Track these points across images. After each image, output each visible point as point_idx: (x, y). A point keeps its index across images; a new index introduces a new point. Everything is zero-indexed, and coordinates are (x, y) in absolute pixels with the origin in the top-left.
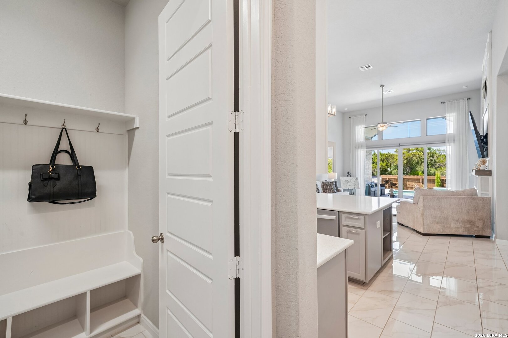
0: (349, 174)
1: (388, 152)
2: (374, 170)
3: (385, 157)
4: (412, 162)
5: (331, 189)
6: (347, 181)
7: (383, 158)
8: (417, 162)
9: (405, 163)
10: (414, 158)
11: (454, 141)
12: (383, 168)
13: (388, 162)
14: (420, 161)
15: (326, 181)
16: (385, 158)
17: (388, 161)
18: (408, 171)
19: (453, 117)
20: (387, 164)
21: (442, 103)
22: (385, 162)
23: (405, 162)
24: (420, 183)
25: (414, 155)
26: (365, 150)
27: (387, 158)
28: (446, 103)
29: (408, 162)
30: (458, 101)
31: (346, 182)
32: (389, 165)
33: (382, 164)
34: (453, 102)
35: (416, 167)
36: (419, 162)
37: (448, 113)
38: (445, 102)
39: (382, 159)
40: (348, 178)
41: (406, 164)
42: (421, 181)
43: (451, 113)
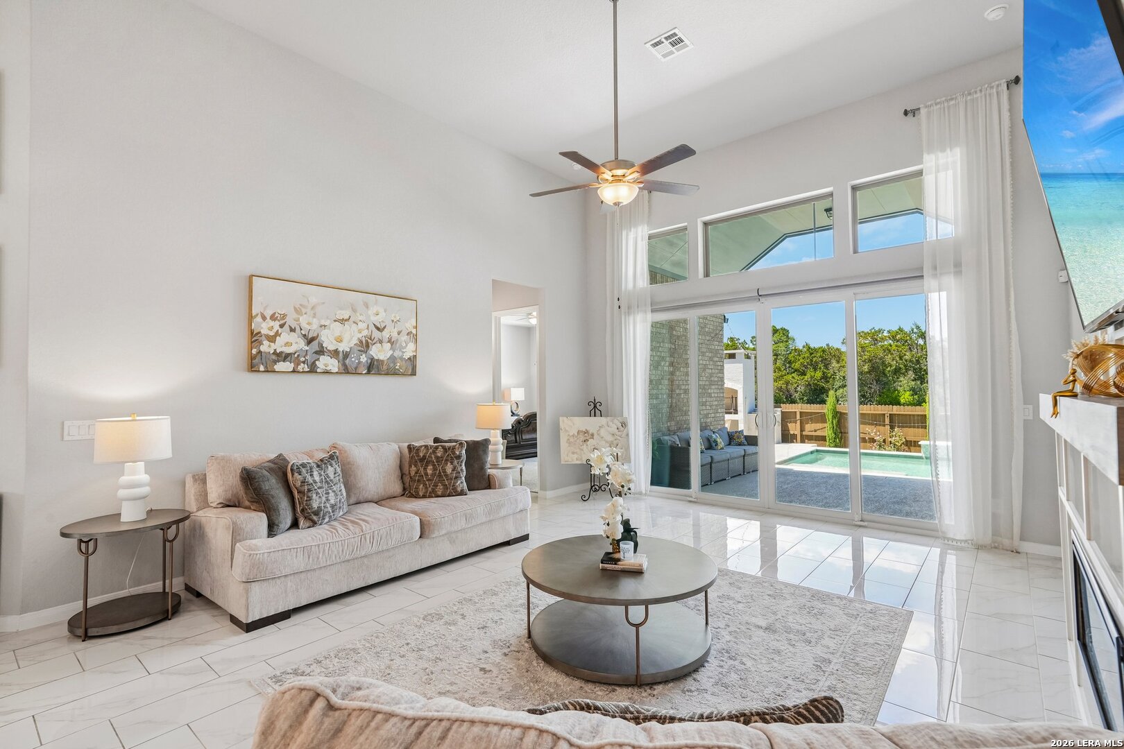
0: (595, 407)
1: (828, 345)
2: (795, 388)
3: (820, 357)
4: (884, 370)
5: (442, 476)
6: (586, 432)
7: (814, 359)
8: (895, 369)
9: (867, 372)
10: (888, 359)
11: (958, 267)
12: (816, 385)
13: (827, 369)
14: (902, 366)
15: (436, 440)
16: (820, 359)
17: (826, 366)
18: (875, 391)
19: (950, 172)
20: (824, 373)
21: (906, 113)
22: (820, 368)
23: (866, 368)
24: (884, 426)
25: (888, 350)
26: (651, 317)
27: (824, 360)
28: (923, 111)
29: (873, 369)
30: (969, 98)
31: (582, 438)
32: (829, 375)
33: (813, 374)
34: (952, 102)
35: (894, 382)
36: (900, 368)
37: (928, 154)
38: (919, 109)
39: (811, 360)
40: (592, 423)
41: (869, 372)
42: (887, 421)
43: (943, 150)
